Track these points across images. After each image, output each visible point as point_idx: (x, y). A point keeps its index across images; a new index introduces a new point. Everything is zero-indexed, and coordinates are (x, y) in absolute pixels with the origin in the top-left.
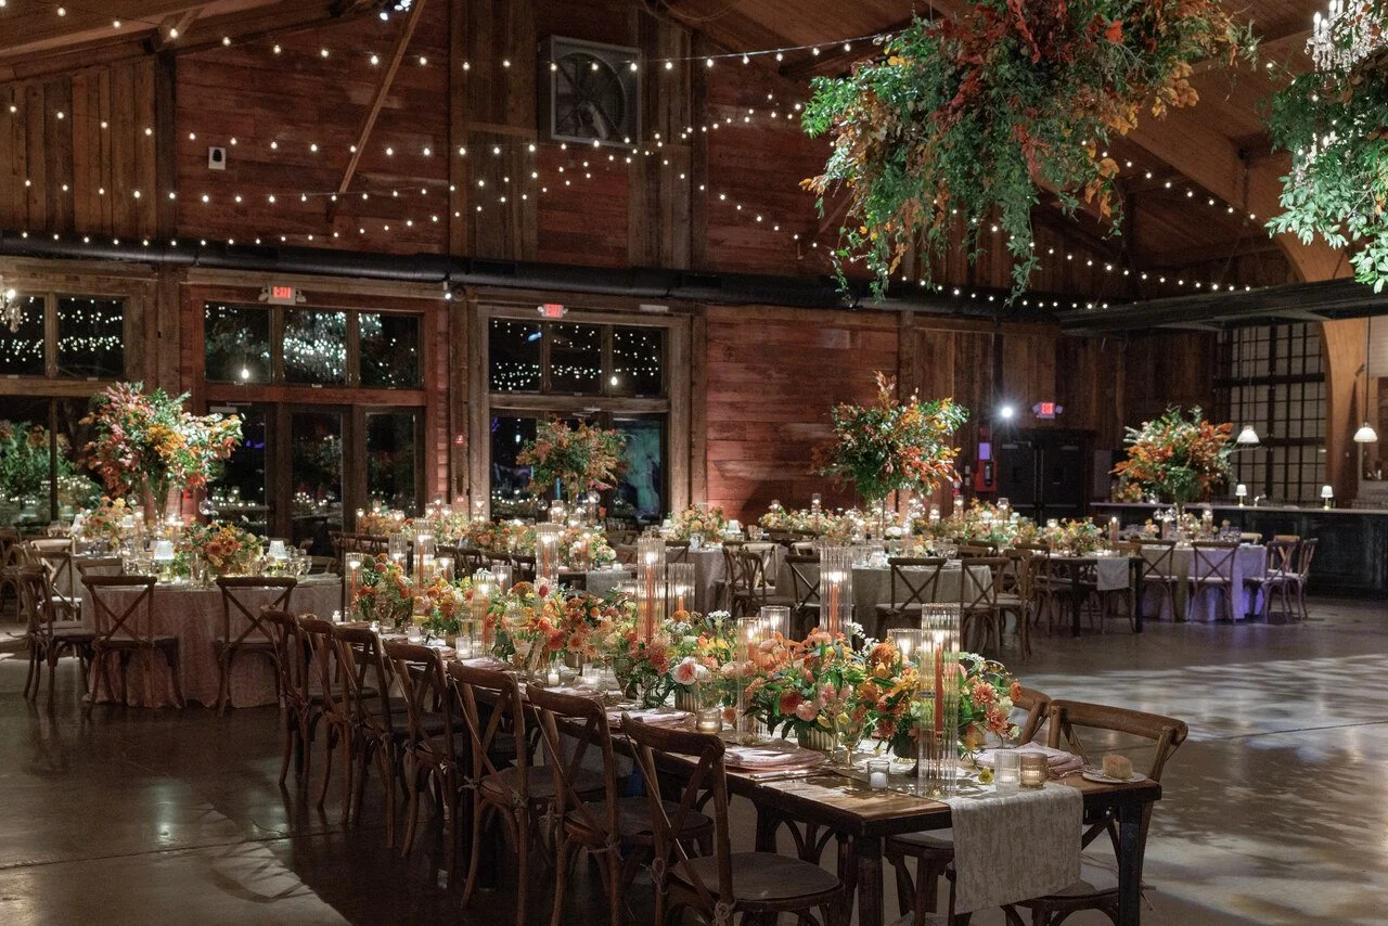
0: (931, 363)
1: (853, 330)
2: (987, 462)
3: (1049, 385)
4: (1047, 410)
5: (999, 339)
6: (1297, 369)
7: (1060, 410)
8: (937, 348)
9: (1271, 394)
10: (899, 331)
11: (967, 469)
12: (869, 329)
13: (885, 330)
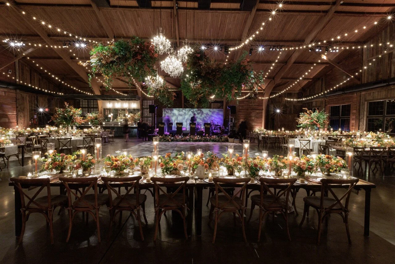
0: (23, 100)
1: (5, 92)
2: (36, 119)
3: (47, 106)
4: (47, 110)
5: (37, 97)
6: (92, 106)
7: (49, 110)
8: (25, 97)
9: (88, 110)
10: (16, 93)
11: (32, 120)
12: (9, 92)
13: (13, 93)
